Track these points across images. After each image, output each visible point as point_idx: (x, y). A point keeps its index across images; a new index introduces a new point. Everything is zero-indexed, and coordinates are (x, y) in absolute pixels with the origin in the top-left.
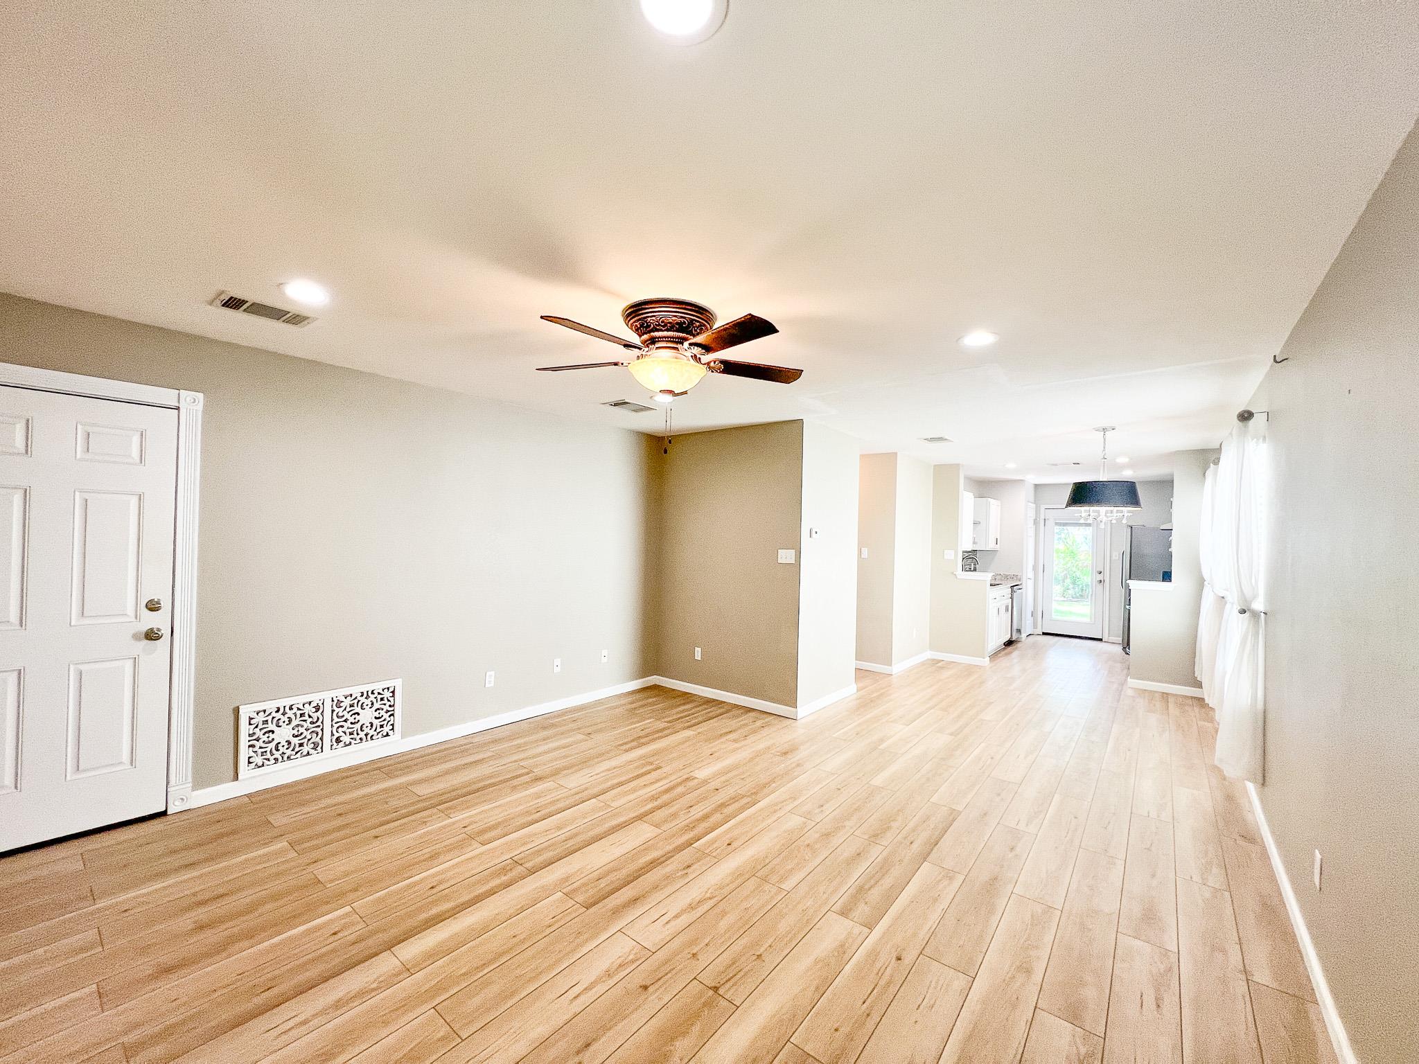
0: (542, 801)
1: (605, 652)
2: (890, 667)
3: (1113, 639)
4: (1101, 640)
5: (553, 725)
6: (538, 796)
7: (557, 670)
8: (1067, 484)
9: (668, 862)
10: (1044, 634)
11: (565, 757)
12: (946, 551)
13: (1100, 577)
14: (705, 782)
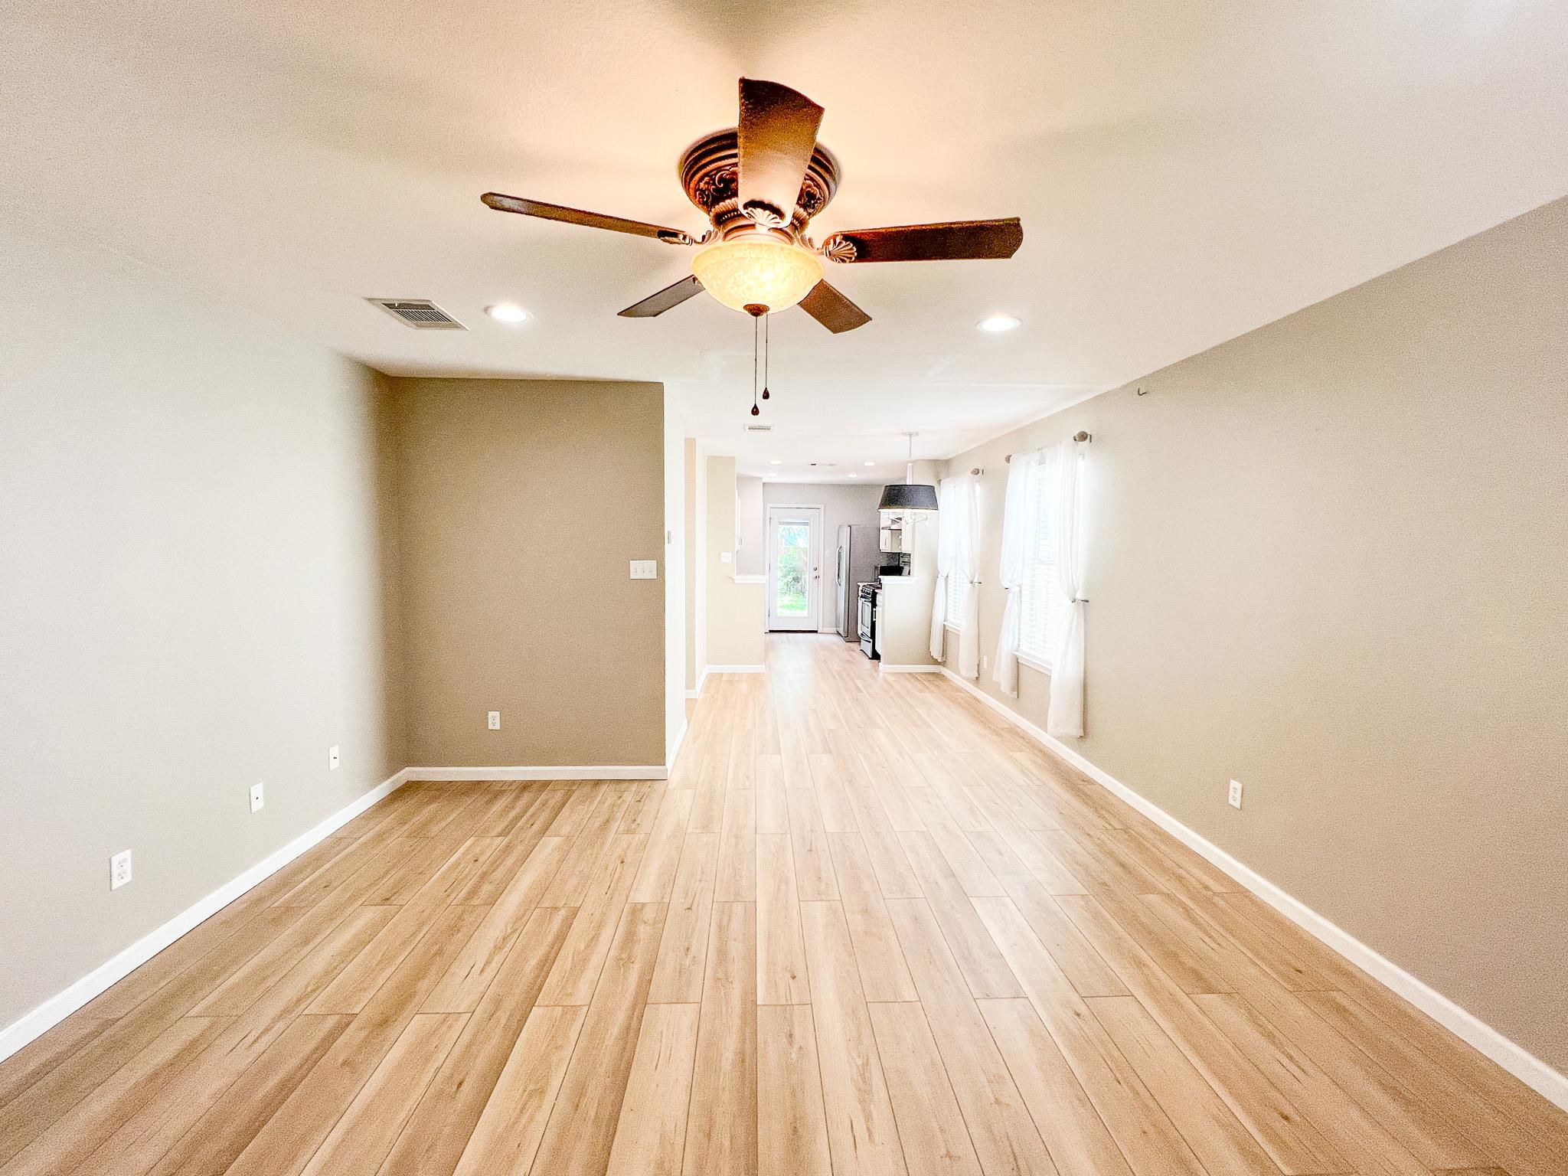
0: (443, 1059)
1: (335, 751)
2: (694, 691)
3: (826, 630)
4: (816, 632)
5: (288, 910)
6: (422, 1052)
7: (257, 805)
8: (880, 486)
9: (760, 1046)
10: (771, 631)
11: (388, 959)
12: (722, 554)
13: (816, 574)
14: (663, 907)
